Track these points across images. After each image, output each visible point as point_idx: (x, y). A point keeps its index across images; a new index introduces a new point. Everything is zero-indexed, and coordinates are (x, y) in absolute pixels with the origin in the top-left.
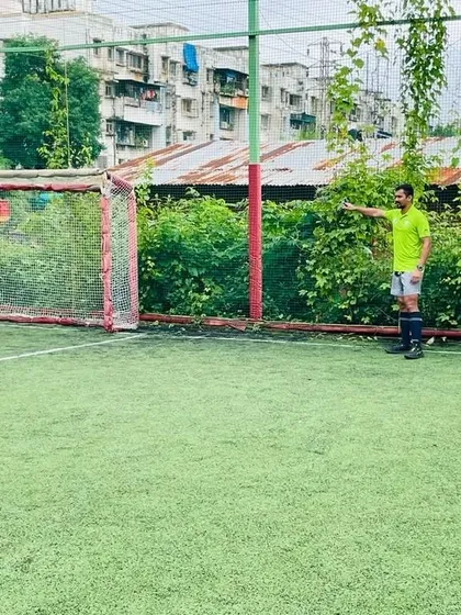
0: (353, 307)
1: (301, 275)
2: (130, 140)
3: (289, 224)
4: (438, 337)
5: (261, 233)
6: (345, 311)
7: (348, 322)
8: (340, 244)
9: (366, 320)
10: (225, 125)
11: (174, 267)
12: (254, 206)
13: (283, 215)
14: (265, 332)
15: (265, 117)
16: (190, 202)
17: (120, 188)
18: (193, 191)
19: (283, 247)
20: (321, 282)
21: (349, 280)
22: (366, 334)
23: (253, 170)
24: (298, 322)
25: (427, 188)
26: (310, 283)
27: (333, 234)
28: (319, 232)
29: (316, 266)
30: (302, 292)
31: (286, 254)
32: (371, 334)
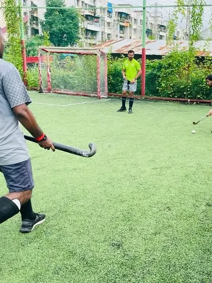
0: (172, 93)
1: (157, 83)
2: (89, 36)
3: (153, 67)
4: (197, 102)
5: (145, 70)
6: (170, 94)
7: (171, 97)
8: (169, 73)
9: (176, 97)
10: (122, 32)
11: (119, 79)
12: (143, 61)
13: (151, 64)
14: (146, 99)
15: (135, 29)
16: (122, 59)
17: (103, 54)
18: (123, 56)
19: (152, 74)
20: (163, 85)
21: (171, 85)
22: (176, 101)
23: (143, 50)
24: (156, 97)
25: (196, 57)
26: (160, 85)
27: (167, 71)
28: (163, 70)
29: (162, 80)
30: (157, 88)
31: (153, 76)
32: (178, 101)
